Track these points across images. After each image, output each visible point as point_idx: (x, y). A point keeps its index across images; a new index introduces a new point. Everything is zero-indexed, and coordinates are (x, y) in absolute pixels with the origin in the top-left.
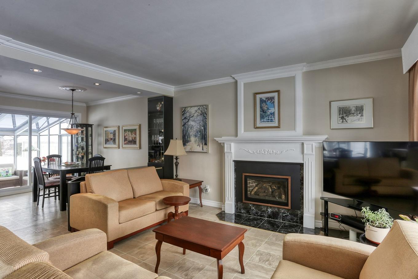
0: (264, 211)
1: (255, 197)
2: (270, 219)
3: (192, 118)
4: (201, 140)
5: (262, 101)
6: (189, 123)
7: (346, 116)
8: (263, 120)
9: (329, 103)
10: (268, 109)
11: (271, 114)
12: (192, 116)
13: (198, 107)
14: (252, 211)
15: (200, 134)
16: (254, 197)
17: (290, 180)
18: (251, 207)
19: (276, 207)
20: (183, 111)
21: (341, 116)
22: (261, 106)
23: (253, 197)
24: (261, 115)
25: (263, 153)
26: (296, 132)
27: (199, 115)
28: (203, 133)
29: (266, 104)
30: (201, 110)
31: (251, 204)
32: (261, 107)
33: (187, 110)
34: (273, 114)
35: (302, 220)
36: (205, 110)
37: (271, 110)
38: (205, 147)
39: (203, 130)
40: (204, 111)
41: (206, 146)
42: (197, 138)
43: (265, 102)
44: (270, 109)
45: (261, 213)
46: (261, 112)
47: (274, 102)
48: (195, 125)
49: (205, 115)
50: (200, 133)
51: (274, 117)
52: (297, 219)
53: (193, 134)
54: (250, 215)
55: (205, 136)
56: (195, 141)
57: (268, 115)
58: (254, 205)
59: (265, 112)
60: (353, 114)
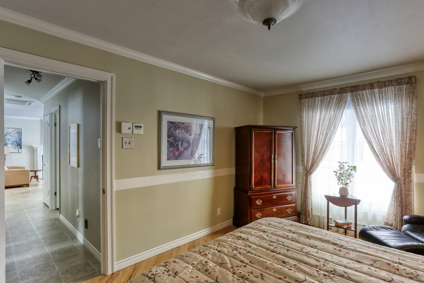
4: (17, 146)
6: (6, 137)
12: (9, 133)
13: (15, 129)
27: (15, 133)
30: (17, 131)
36: (21, 131)
39: (19, 141)
42: (13, 145)
48: (11, 138)
49: (20, 134)
50: (16, 143)
53: (10, 143)
55: (20, 144)
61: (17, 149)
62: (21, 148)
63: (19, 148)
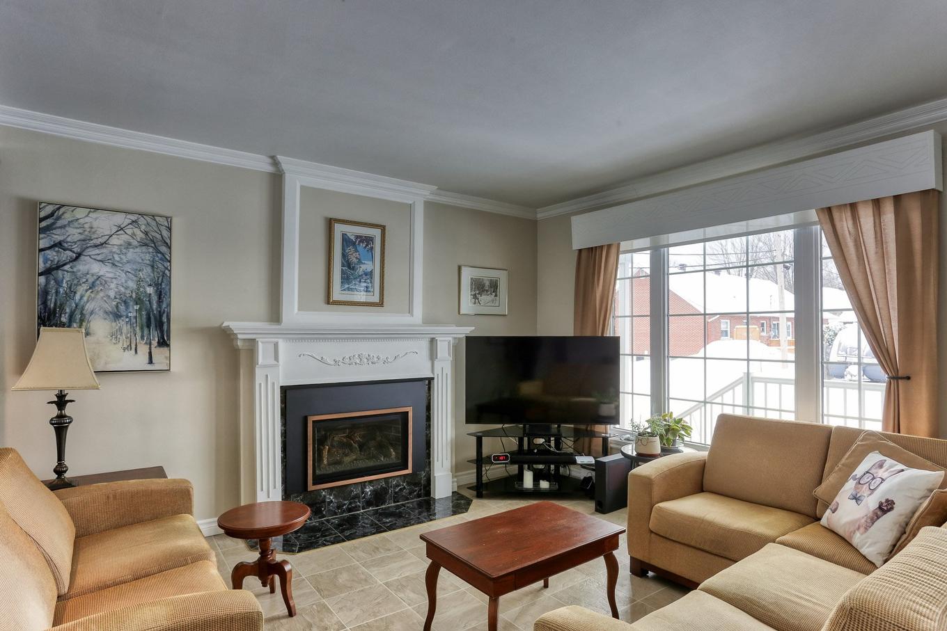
0: (357, 496)
1: (334, 470)
2: (371, 508)
3: (97, 251)
4: (142, 329)
5: (346, 241)
6: (81, 267)
7: (479, 294)
8: (347, 286)
9: (457, 268)
10: (360, 262)
11: (366, 274)
12: (98, 242)
13: (134, 218)
14: (329, 505)
15: (140, 310)
16: (331, 472)
17: (410, 415)
18: (325, 496)
19: (381, 479)
20: (43, 214)
21: (473, 293)
22: (345, 251)
23: (328, 472)
24: (343, 272)
25: (358, 361)
26: (412, 316)
27: (135, 243)
28: (155, 306)
29: (356, 251)
30: (143, 227)
31: (324, 489)
32: (344, 255)
33: (68, 217)
34: (370, 274)
35: (428, 488)
36: (165, 233)
37: (367, 266)
38: (159, 354)
39: (155, 299)
40: (159, 236)
41: (165, 350)
42: (122, 323)
43: (354, 244)
44: (364, 264)
45: (350, 503)
46: (343, 265)
47: (372, 248)
48: (111, 275)
49: (163, 249)
50: (137, 307)
51: (371, 282)
52: (420, 490)
53: (101, 308)
54: (324, 516)
55: (161, 316)
56: (114, 336)
57: (360, 276)
58: (332, 489)
59: (353, 269)
60: (487, 291)
61: (143, 350)
62: (164, 343)
63: (155, 343)
